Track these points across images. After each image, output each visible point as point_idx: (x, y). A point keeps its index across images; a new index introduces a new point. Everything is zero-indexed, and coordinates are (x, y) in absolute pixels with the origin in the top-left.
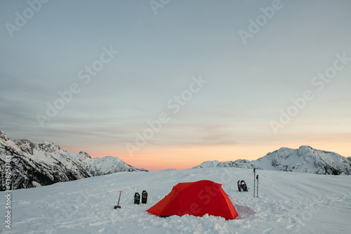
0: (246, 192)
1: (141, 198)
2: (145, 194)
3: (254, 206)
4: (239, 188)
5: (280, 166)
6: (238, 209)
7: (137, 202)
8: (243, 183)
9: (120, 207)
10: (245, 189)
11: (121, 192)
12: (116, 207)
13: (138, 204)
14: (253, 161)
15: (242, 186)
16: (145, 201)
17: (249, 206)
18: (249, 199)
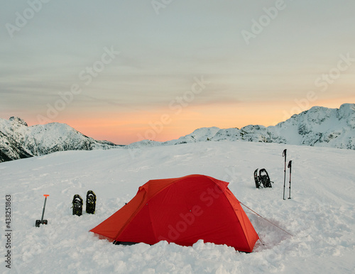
0: (268, 188)
1: (84, 205)
2: (92, 198)
3: (285, 218)
4: (257, 182)
5: (310, 134)
6: (257, 223)
7: (77, 211)
8: (263, 174)
9: (46, 222)
10: (268, 184)
11: (46, 196)
12: (38, 223)
13: (80, 214)
14: (270, 127)
15: (262, 178)
16: (91, 209)
17: (276, 218)
18: (275, 203)
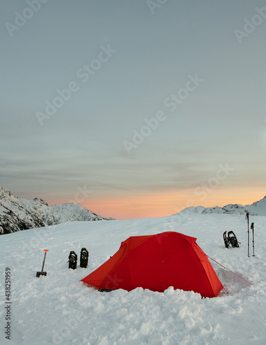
0: (236, 248)
1: (78, 260)
2: (85, 253)
3: (248, 271)
4: (226, 243)
6: (224, 276)
7: (72, 265)
8: (231, 235)
9: (45, 274)
10: (235, 244)
11: (46, 251)
12: (38, 274)
13: (74, 268)
14: (247, 206)
15: (230, 239)
16: (84, 264)
17: (240, 271)
18: (241, 259)
